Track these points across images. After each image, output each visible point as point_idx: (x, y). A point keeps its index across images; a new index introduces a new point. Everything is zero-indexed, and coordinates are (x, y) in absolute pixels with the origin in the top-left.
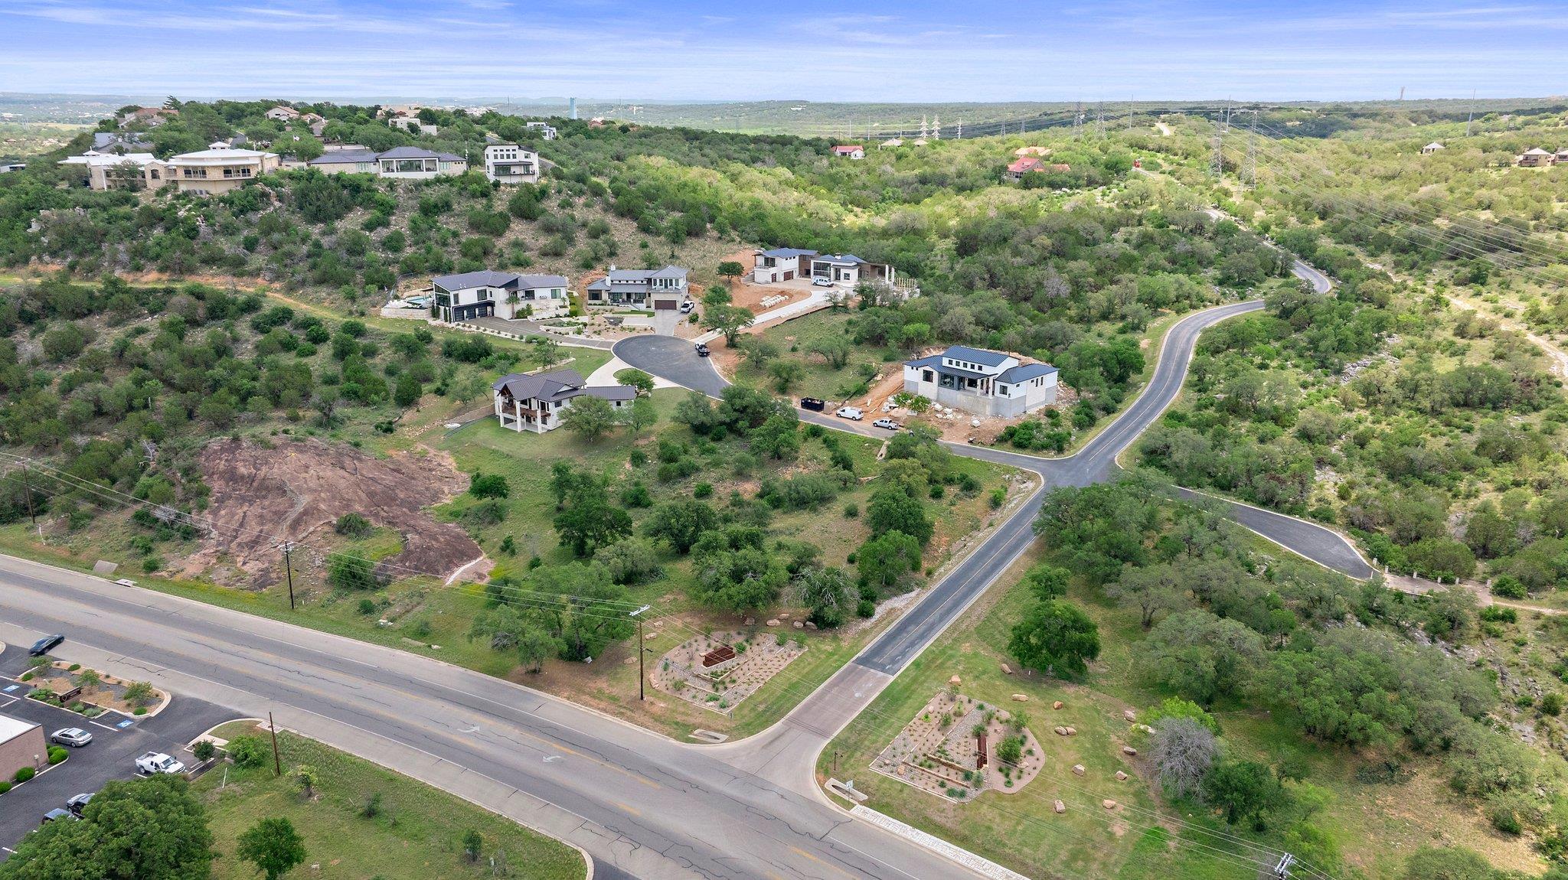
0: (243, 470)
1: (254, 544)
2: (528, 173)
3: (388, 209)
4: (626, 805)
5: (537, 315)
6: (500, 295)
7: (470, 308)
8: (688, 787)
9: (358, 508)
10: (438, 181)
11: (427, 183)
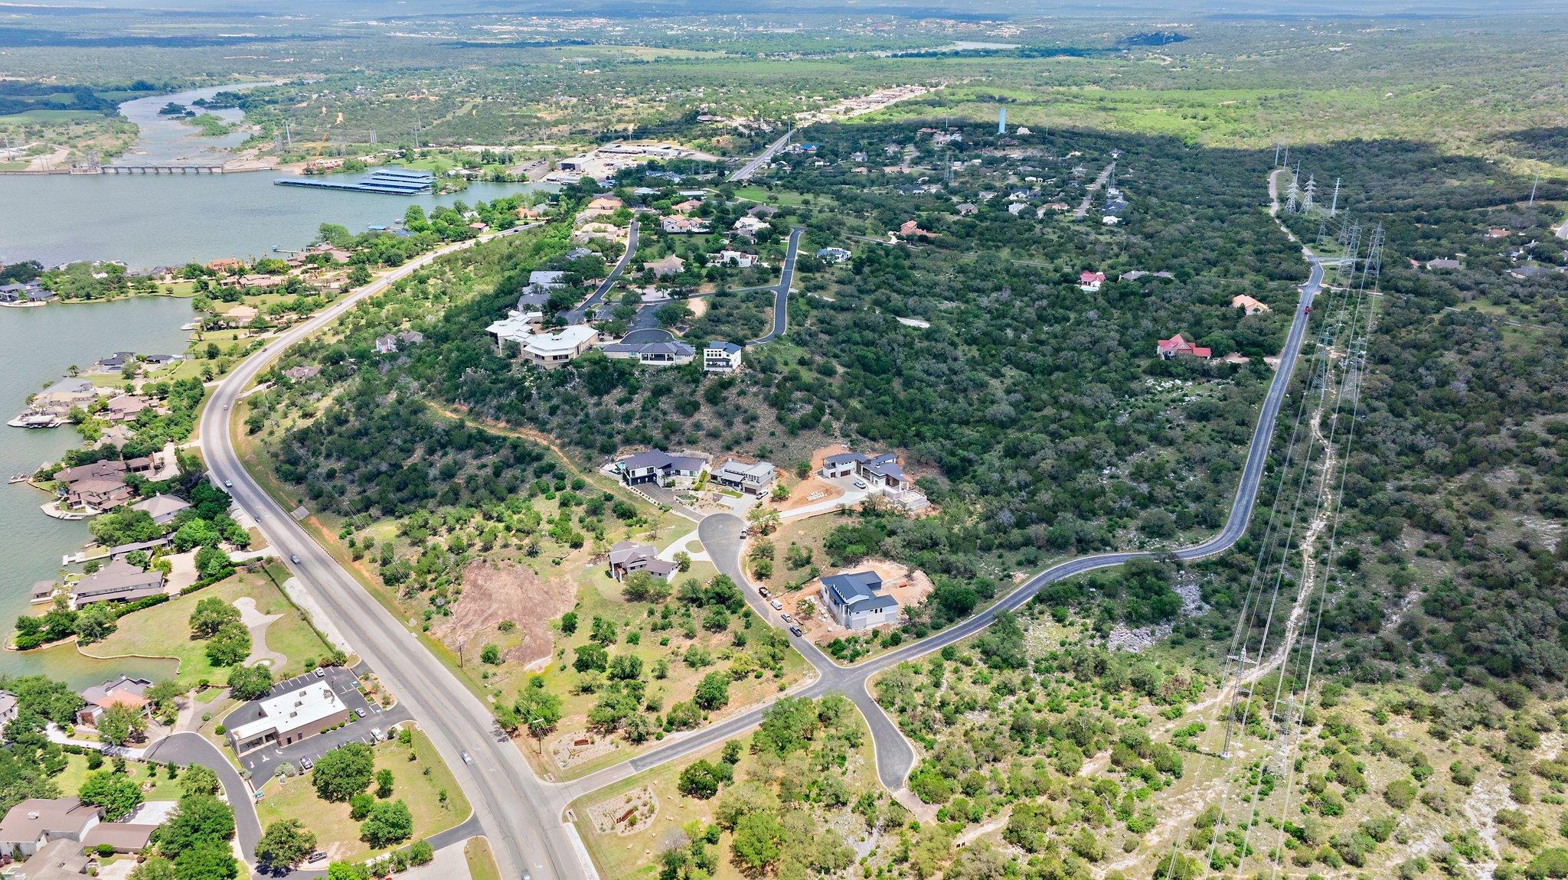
0: (480, 582)
1: (466, 626)
2: (728, 365)
3: (633, 390)
4: (500, 797)
5: (678, 487)
6: (660, 473)
7: (643, 479)
8: (524, 797)
9: (515, 615)
10: (671, 368)
11: (665, 370)
